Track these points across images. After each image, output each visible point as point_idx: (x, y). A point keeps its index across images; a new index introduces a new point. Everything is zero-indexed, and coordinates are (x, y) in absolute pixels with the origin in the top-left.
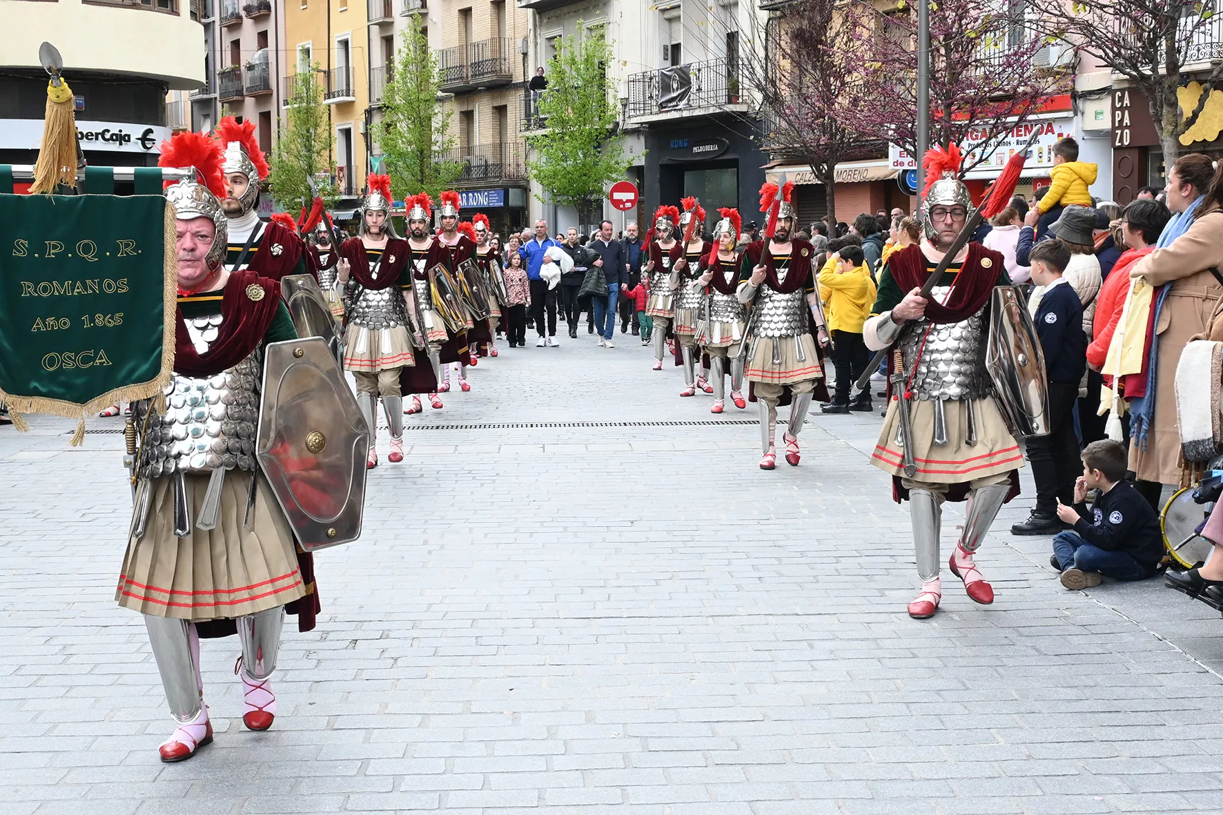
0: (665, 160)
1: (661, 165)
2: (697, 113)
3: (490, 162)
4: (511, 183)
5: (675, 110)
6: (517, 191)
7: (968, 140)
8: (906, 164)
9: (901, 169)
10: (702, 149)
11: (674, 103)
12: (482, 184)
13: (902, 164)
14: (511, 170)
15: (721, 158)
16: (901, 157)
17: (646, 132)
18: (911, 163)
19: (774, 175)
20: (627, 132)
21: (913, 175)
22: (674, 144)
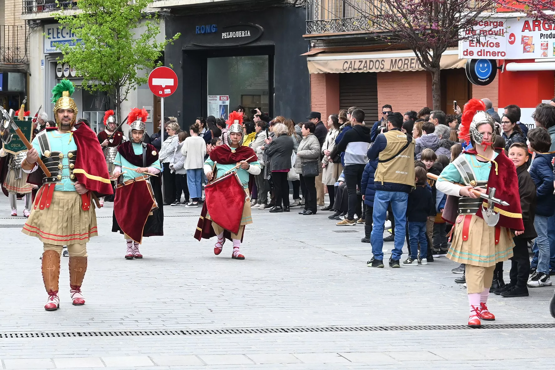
0: (189, 46)
1: (185, 52)
4: (10, 67)
6: (17, 75)
7: (540, 30)
8: (475, 54)
9: (470, 58)
10: (232, 35)
13: (471, 53)
14: (9, 54)
15: (255, 45)
16: (470, 46)
17: (168, 16)
18: (480, 53)
19: (317, 62)
20: (144, 17)
21: (481, 65)
22: (200, 30)
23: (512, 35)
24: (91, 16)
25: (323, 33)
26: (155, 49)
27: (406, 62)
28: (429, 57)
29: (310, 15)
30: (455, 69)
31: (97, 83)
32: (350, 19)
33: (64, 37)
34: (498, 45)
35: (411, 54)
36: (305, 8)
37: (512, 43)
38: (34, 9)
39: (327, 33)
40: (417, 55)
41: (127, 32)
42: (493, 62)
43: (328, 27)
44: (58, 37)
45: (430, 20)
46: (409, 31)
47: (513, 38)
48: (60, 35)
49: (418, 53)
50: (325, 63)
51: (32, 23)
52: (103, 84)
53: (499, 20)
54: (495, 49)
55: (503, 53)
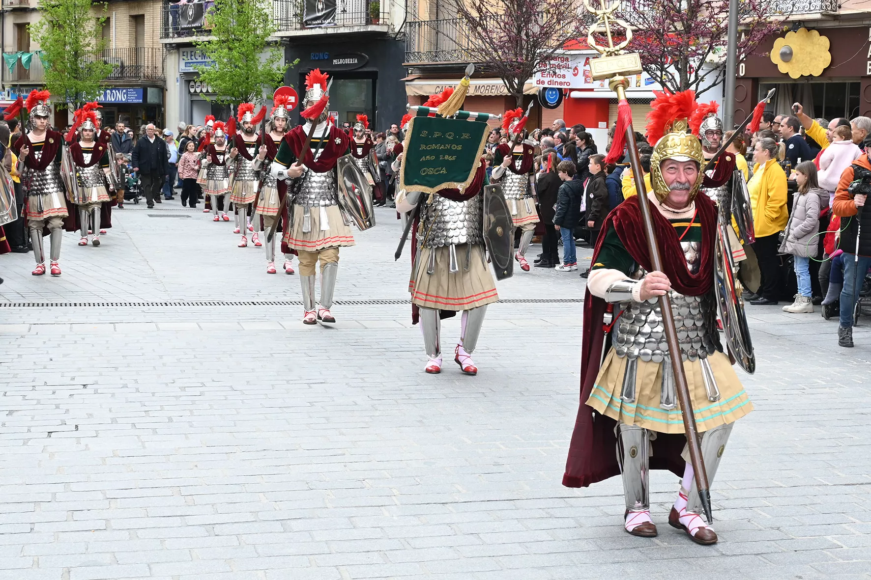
2: (342, 30)
3: (127, 64)
4: (148, 83)
5: (319, 27)
6: (153, 89)
8: (546, 83)
9: (541, 86)
10: (341, 62)
11: (319, 22)
12: (121, 82)
13: (543, 82)
14: (148, 71)
15: (360, 70)
16: (542, 76)
17: (287, 44)
18: (550, 82)
19: (414, 86)
20: (268, 44)
21: (550, 93)
22: (314, 56)
23: (576, 68)
24: (224, 42)
25: (419, 63)
26: (278, 72)
27: (488, 88)
28: (515, 85)
29: (409, 46)
30: (529, 94)
31: (228, 98)
32: (443, 51)
33: (197, 59)
34: (564, 76)
35: (499, 82)
36: (404, 42)
37: (575, 75)
38: (171, 35)
39: (422, 63)
40: (505, 83)
41: (254, 56)
42: (560, 90)
43: (424, 57)
44: (191, 59)
45: (516, 55)
46: (498, 63)
47: (576, 71)
48: (193, 57)
49: (506, 81)
50: (421, 87)
51: (168, 46)
52: (234, 99)
53: (565, 57)
54: (562, 80)
55: (568, 84)
